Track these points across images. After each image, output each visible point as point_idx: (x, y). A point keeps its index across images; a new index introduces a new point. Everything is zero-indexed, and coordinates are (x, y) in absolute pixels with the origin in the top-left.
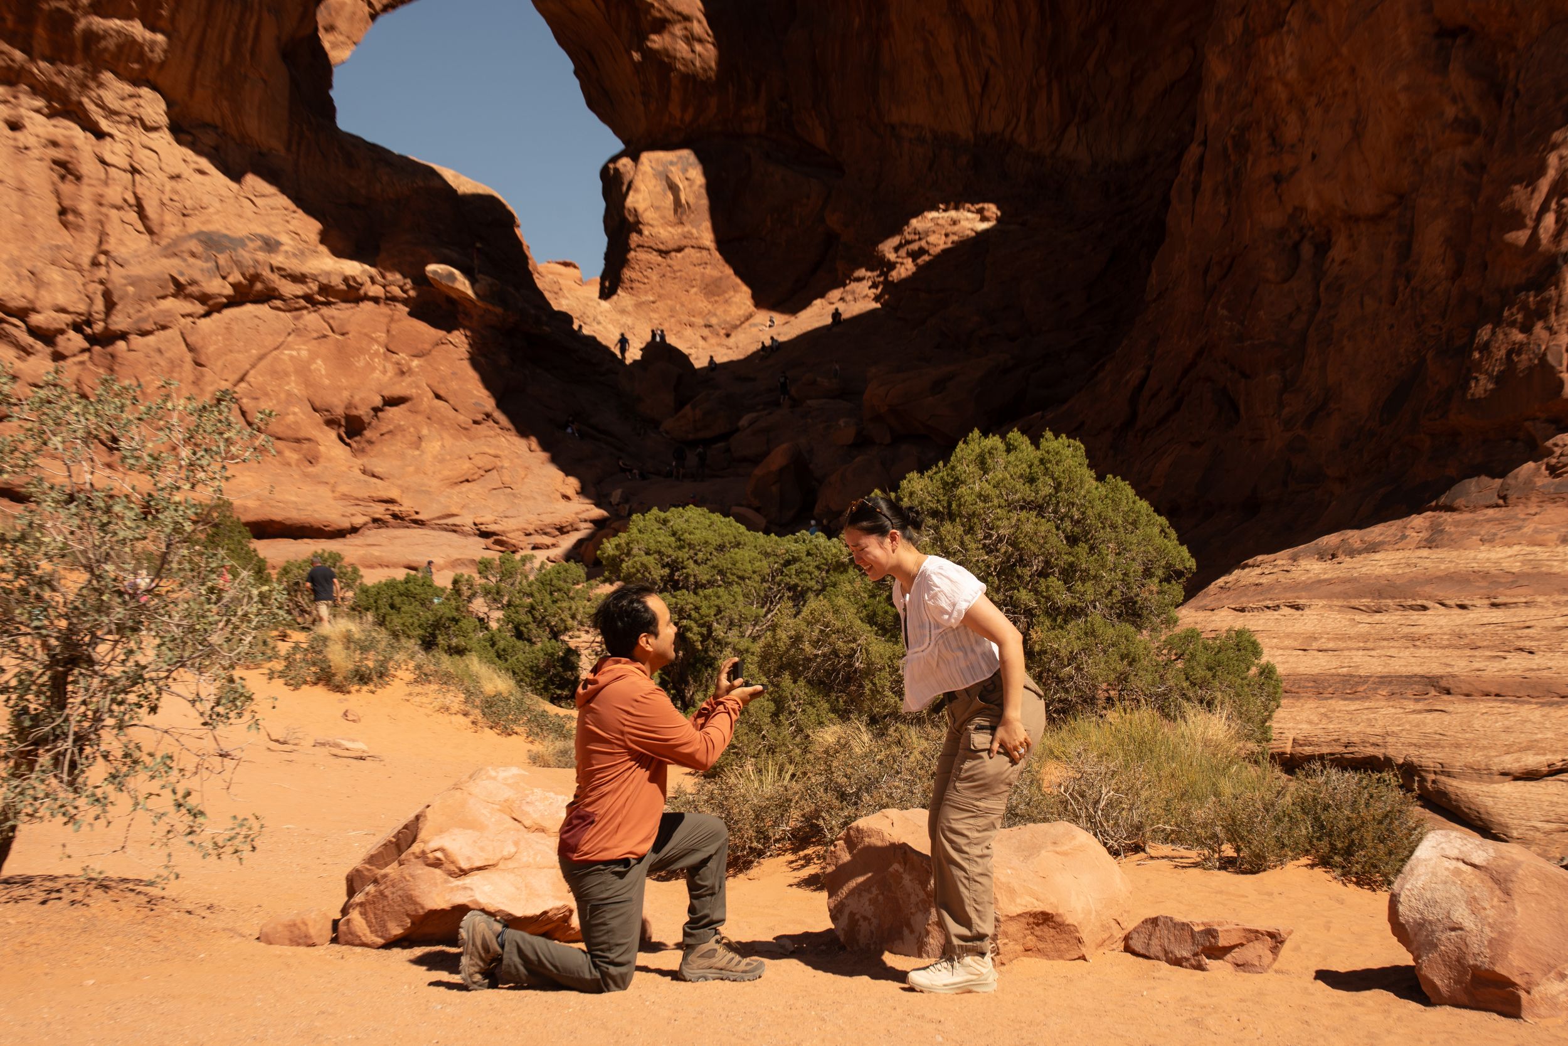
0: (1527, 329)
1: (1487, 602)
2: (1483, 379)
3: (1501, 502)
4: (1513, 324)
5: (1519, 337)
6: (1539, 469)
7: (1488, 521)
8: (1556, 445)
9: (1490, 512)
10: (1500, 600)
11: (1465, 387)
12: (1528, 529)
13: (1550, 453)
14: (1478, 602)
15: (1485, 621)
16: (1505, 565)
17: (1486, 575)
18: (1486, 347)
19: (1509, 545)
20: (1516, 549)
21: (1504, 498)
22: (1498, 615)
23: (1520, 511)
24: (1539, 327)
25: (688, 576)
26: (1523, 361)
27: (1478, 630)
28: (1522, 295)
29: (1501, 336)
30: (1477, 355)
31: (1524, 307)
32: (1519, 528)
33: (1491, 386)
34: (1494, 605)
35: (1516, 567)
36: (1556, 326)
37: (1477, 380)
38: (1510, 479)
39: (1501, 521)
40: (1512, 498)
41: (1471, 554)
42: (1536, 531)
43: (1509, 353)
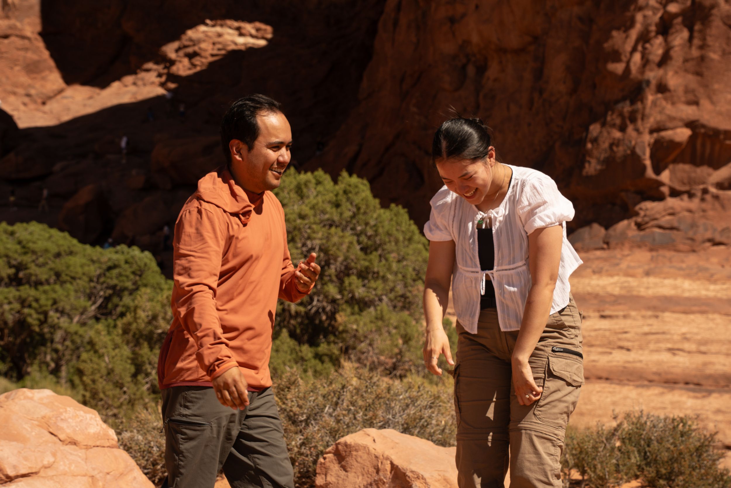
0: (623, 129)
1: (597, 314)
2: (593, 162)
3: (605, 246)
4: (614, 126)
5: (617, 134)
6: (629, 225)
7: (598, 258)
8: (641, 209)
9: (598, 253)
10: (607, 313)
11: (582, 167)
12: (624, 265)
13: (637, 214)
14: (592, 314)
15: (597, 327)
16: (609, 289)
17: (596, 296)
18: (595, 141)
19: (612, 276)
20: (616, 279)
21: (607, 243)
22: (605, 324)
23: (617, 253)
24: (630, 129)
25: (31, 275)
26: (620, 151)
27: (593, 334)
28: (620, 106)
29: (605, 134)
30: (589, 146)
31: (621, 115)
32: (618, 264)
33: (599, 167)
34: (603, 317)
35: (617, 291)
36: (641, 129)
37: (589, 162)
38: (611, 231)
39: (605, 260)
40: (613, 243)
41: (586, 281)
42: (629, 267)
43: (611, 145)
